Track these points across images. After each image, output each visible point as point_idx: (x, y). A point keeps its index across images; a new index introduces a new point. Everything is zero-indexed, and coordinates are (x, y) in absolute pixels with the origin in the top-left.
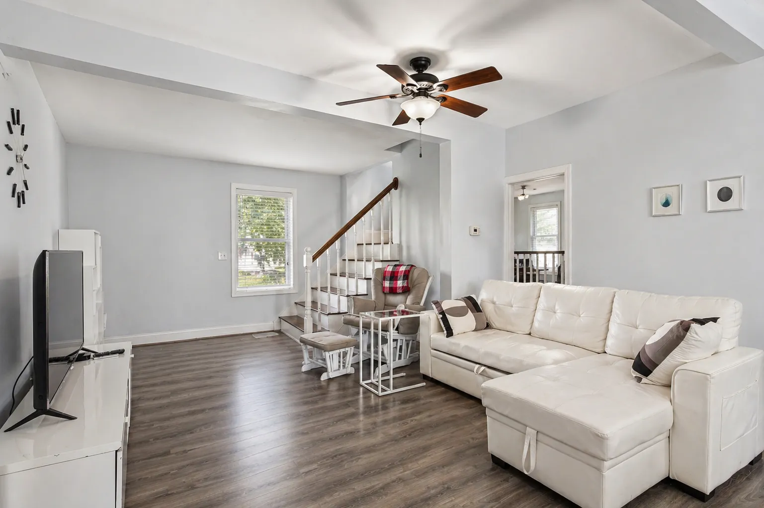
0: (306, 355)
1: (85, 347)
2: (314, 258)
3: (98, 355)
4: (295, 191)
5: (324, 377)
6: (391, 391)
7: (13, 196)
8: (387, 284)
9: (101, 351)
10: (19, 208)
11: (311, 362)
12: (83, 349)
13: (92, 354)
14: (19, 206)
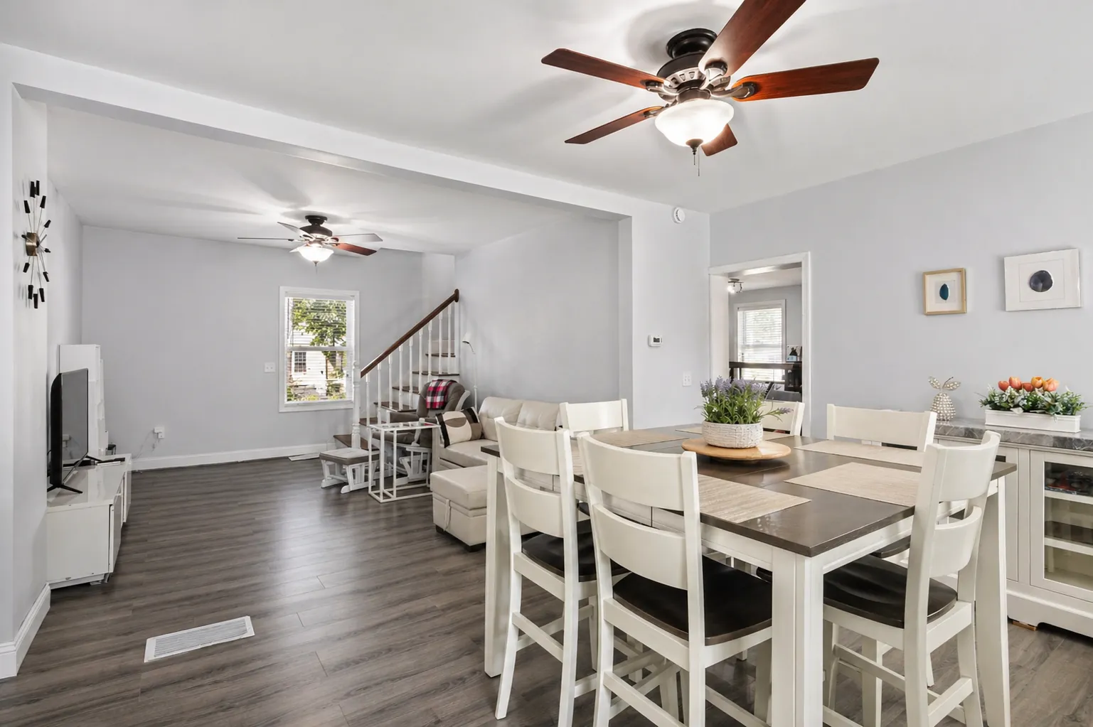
0: (326, 472)
1: (89, 455)
2: (363, 374)
3: (100, 462)
4: (357, 294)
5: (345, 490)
6: (394, 497)
7: (30, 297)
8: (429, 399)
9: (103, 460)
10: (36, 309)
11: (333, 478)
12: (88, 457)
13: (96, 462)
14: (36, 306)
